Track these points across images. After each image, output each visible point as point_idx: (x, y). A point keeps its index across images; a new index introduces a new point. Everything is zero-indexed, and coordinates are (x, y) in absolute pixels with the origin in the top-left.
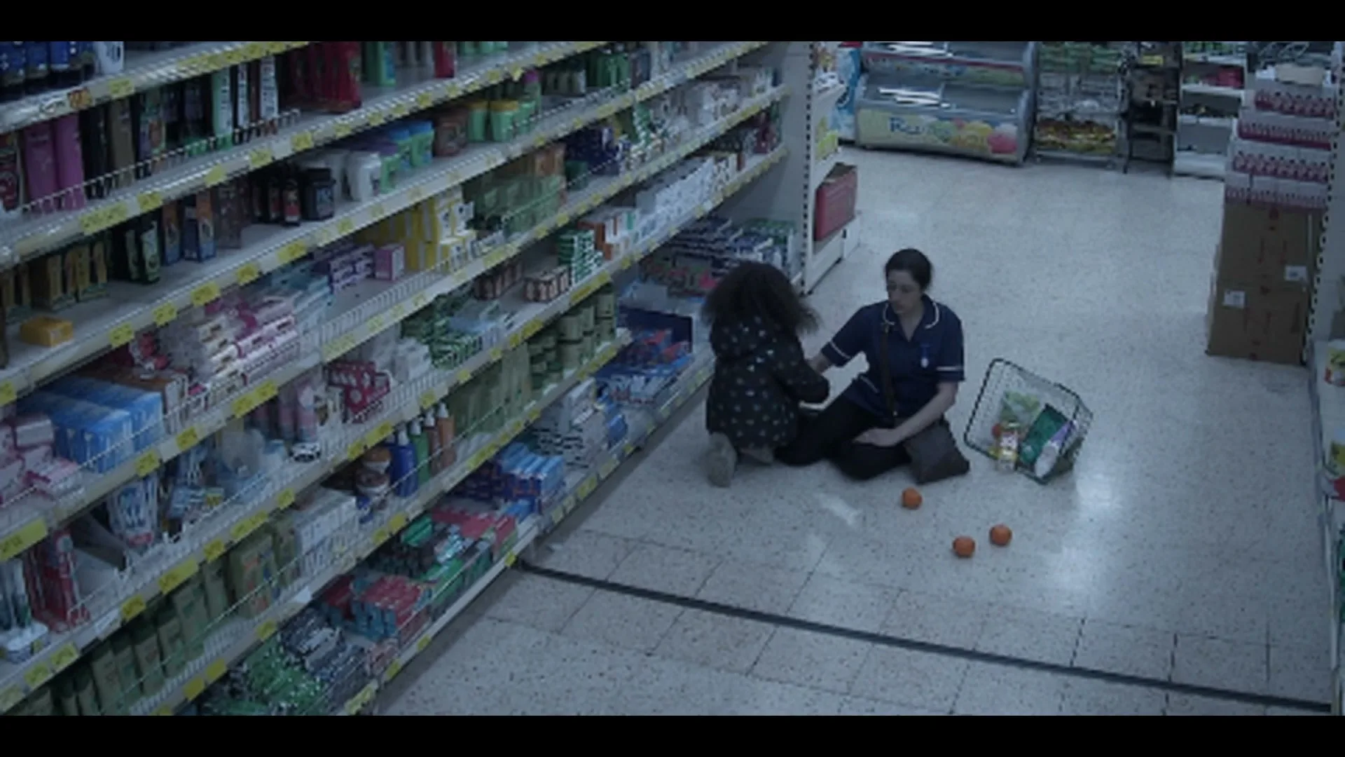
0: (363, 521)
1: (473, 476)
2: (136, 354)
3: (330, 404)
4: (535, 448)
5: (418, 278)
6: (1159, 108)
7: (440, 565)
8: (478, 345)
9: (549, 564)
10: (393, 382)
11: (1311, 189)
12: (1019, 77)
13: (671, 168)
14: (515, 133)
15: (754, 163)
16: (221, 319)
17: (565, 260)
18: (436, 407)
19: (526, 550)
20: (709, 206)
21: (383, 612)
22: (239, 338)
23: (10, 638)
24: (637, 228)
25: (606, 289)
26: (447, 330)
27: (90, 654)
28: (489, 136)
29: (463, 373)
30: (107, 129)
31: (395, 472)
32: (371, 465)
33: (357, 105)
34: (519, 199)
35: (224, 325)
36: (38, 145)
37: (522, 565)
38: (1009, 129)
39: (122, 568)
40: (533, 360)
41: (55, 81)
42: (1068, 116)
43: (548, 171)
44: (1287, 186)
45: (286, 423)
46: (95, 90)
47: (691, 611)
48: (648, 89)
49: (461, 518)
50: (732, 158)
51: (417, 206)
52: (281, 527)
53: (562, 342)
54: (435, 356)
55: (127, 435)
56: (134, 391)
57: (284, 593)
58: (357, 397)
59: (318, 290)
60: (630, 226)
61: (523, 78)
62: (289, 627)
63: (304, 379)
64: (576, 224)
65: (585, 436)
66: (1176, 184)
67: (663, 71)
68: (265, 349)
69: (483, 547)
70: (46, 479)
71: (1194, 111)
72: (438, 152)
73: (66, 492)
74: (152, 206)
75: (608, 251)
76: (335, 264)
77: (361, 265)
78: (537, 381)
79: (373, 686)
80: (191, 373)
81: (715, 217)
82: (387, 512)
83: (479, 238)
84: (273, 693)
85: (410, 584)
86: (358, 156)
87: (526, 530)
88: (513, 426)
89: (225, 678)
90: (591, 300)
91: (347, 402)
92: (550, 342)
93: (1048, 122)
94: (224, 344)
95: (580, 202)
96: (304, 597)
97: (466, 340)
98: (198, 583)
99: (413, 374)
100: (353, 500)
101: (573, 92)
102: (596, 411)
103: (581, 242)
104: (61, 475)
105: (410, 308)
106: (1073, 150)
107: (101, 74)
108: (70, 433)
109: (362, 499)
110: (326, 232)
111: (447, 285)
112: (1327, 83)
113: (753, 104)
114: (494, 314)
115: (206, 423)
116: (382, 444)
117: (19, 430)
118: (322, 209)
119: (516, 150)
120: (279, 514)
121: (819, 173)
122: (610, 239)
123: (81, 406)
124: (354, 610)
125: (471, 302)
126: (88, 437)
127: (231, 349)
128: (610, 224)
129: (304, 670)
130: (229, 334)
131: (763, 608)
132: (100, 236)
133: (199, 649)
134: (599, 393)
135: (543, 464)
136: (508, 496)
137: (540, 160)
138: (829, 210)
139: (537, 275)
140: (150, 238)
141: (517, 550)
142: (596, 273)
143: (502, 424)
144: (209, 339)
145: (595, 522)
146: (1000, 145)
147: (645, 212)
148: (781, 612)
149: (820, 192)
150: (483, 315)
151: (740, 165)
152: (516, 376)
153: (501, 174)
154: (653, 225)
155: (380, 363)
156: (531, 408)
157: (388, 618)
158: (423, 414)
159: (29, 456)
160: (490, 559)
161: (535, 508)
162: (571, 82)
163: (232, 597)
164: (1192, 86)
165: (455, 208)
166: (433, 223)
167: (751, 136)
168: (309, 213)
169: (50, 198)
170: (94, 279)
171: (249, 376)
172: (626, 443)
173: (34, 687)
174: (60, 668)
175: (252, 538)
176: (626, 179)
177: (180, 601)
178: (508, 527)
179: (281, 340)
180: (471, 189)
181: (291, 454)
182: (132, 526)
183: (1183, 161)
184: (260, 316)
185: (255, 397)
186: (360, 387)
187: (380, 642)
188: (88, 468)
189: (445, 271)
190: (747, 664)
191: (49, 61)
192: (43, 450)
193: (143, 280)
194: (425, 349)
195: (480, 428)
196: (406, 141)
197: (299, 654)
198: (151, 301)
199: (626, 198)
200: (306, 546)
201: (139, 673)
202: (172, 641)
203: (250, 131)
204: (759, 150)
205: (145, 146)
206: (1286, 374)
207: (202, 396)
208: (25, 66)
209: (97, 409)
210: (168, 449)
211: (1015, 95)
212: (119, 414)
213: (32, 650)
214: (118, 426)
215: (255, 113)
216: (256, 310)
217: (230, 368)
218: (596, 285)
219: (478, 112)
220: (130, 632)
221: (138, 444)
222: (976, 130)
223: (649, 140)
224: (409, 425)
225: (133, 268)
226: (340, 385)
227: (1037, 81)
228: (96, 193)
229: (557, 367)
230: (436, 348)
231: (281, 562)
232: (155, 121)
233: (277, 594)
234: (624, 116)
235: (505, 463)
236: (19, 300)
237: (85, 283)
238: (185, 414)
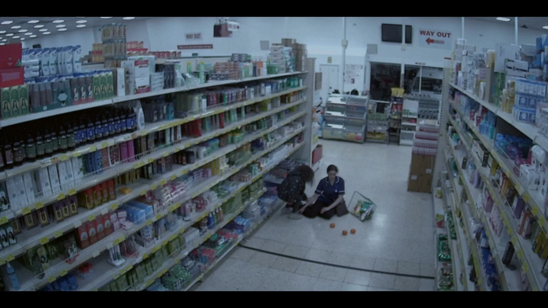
0: (201, 235)
1: (228, 224)
2: (146, 196)
3: (193, 208)
4: (242, 217)
5: (215, 177)
6: (396, 129)
7: (219, 245)
8: (229, 193)
9: (246, 245)
10: (208, 202)
11: (433, 151)
12: (362, 122)
13: (277, 148)
14: (239, 141)
15: (297, 145)
16: (167, 188)
17: (251, 171)
18: (219, 208)
19: (240, 242)
20: (286, 157)
21: (205, 257)
22: (171, 192)
23: (116, 262)
24: (268, 163)
25: (261, 178)
26: (222, 189)
27: (135, 267)
28: (232, 142)
29: (225, 200)
30: (140, 143)
31: (208, 224)
32: (203, 222)
33: (200, 135)
34: (240, 157)
35: (168, 189)
36: (124, 146)
37: (240, 245)
38: (360, 135)
39: (143, 246)
40: (243, 195)
41: (128, 131)
42: (374, 131)
43: (247, 150)
44: (427, 150)
45: (182, 212)
46: (138, 134)
47: (280, 257)
48: (271, 129)
49: (224, 234)
50: (292, 145)
51: (214, 160)
52: (181, 237)
53: (250, 191)
54: (218, 196)
55: (144, 216)
56: (145, 205)
57: (182, 252)
58: (199, 206)
59: (190, 179)
60: (266, 162)
61: (241, 128)
62: (183, 260)
63: (187, 202)
64: (253, 163)
65: (255, 214)
66: (400, 147)
67: (275, 124)
68: (177, 195)
69: (230, 241)
70: (125, 226)
71: (405, 129)
72: (220, 146)
73: (129, 229)
74: (151, 162)
75: (261, 169)
76: (194, 173)
77: (201, 174)
78: (243, 201)
79: (203, 274)
80: (159, 201)
81: (287, 159)
82: (206, 233)
83: (230, 167)
84: (179, 276)
85: (212, 250)
86: (201, 148)
87: (240, 237)
88: (238, 212)
89: (168, 272)
90: (257, 181)
91: (197, 207)
92: (247, 191)
93: (369, 133)
94: (167, 194)
95: (254, 157)
96: (186, 253)
97: (226, 192)
98: (161, 250)
99: (213, 200)
100: (198, 231)
101: (253, 130)
102: (258, 208)
103: (255, 167)
104: (129, 225)
105: (213, 184)
106: (375, 139)
107: (139, 129)
108: (131, 215)
109: (200, 229)
110: (192, 167)
111: (222, 179)
112: (437, 124)
113: (297, 131)
114: (233, 185)
115: (163, 213)
116: (206, 217)
117: (119, 214)
118: (192, 161)
119: (239, 145)
120: (180, 234)
121: (313, 147)
122: (262, 166)
123: (133, 208)
124: (198, 256)
125: (228, 182)
126: (135, 216)
127: (169, 195)
128: (262, 162)
129: (186, 270)
130: (169, 192)
131: (298, 256)
132: (138, 169)
133: (161, 265)
134: (258, 204)
135: (245, 221)
136: (235, 228)
137: (245, 147)
138: (315, 157)
139: (243, 175)
140: (150, 169)
141: (238, 242)
142: (258, 174)
143: (235, 212)
144: (164, 193)
145: (257, 235)
146: (358, 138)
147: (271, 159)
148: (302, 258)
149: (313, 153)
150: (231, 185)
151: (294, 146)
152: (238, 200)
153: (235, 151)
154: (272, 162)
155: (205, 197)
156: (242, 208)
157: (207, 259)
158: (216, 210)
159: (121, 220)
160: (231, 244)
161: (242, 232)
162: (253, 128)
163: (169, 253)
164: (404, 123)
165: (224, 160)
166: (219, 164)
167: (297, 139)
168: (188, 162)
169: (126, 159)
170: (136, 177)
171: (174, 202)
172: (265, 215)
173: (122, 274)
174: (128, 270)
175: (174, 240)
176: (265, 151)
177: (156, 254)
178: (236, 237)
179: (181, 193)
180: (228, 155)
181: (183, 219)
182: (147, 236)
183: (402, 141)
184: (177, 187)
185: (175, 207)
186: (200, 204)
187: (204, 264)
188: (135, 224)
189: (221, 175)
190: (294, 270)
191: (126, 126)
192: (124, 219)
193: (148, 178)
194: (216, 194)
195: (230, 213)
196: (212, 143)
197: (185, 267)
198: (150, 184)
199: (266, 156)
200: (187, 241)
201: (147, 271)
202: (155, 263)
203: (174, 143)
204: (299, 142)
205: (149, 146)
206: (427, 196)
207: (162, 207)
208: (121, 128)
209: (137, 209)
210: (154, 219)
211: (361, 126)
212: (142, 211)
213: (121, 265)
214: (142, 214)
215: (175, 138)
216: (175, 185)
217: (169, 200)
218: (258, 178)
219: (230, 136)
220: (145, 261)
221: (147, 218)
222: (352, 135)
223: (271, 141)
224: (212, 213)
225: (146, 175)
226: (195, 203)
227: (367, 122)
228: (138, 158)
229: (248, 197)
230: (219, 193)
231: (181, 245)
232: (151, 140)
233: (180, 252)
234: (266, 136)
235: (235, 220)
236: (119, 182)
237: (134, 179)
238: (158, 211)
